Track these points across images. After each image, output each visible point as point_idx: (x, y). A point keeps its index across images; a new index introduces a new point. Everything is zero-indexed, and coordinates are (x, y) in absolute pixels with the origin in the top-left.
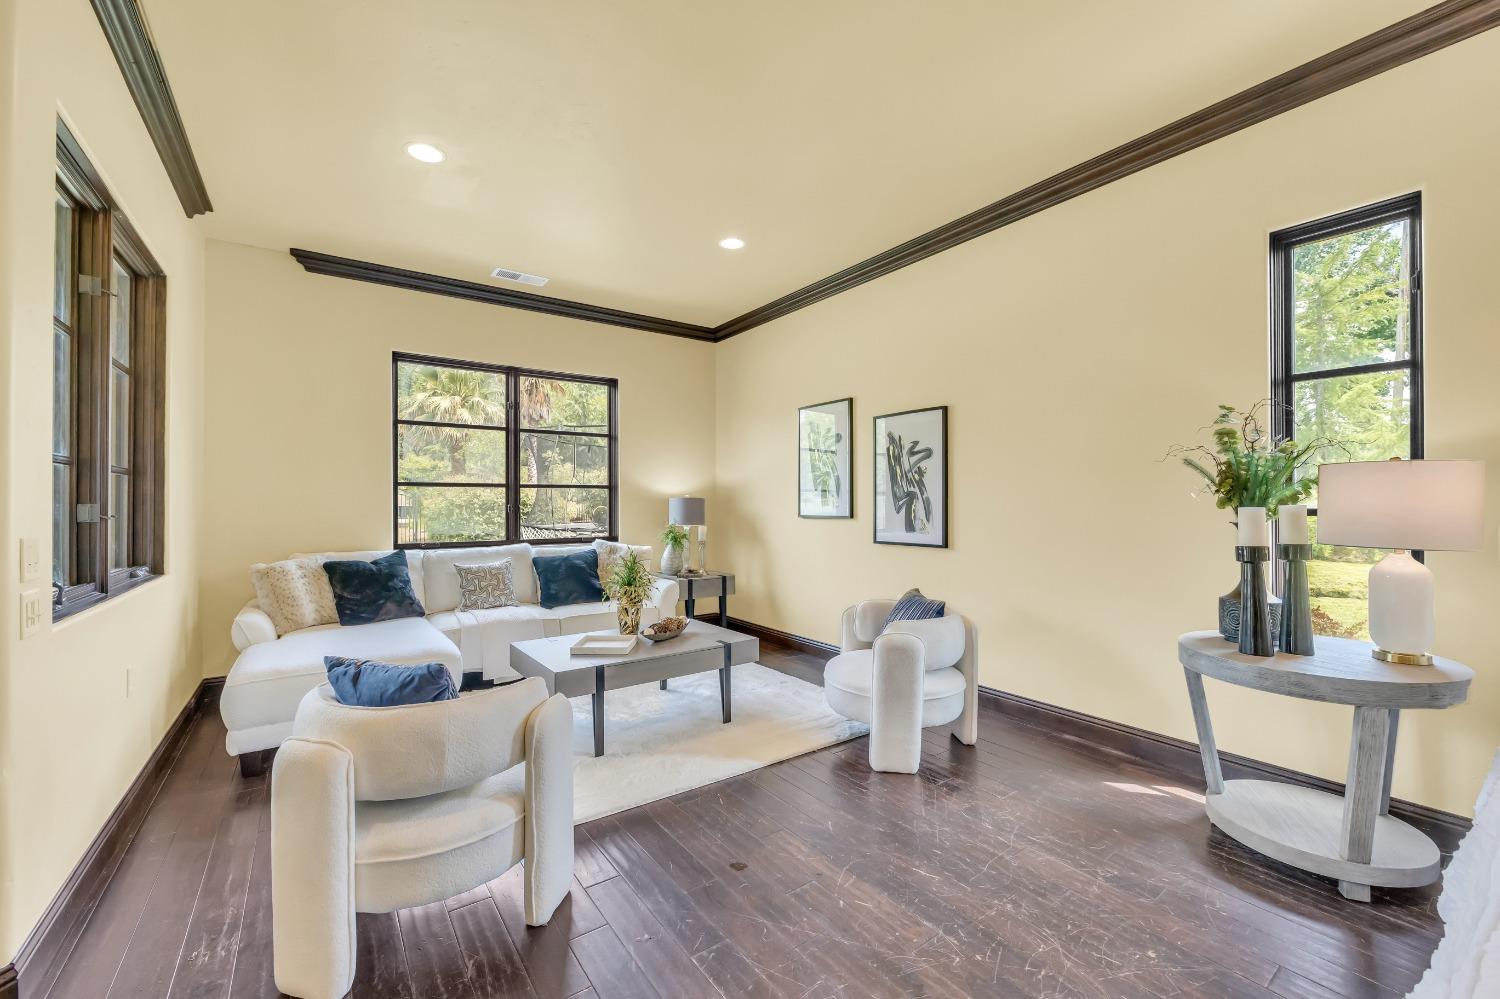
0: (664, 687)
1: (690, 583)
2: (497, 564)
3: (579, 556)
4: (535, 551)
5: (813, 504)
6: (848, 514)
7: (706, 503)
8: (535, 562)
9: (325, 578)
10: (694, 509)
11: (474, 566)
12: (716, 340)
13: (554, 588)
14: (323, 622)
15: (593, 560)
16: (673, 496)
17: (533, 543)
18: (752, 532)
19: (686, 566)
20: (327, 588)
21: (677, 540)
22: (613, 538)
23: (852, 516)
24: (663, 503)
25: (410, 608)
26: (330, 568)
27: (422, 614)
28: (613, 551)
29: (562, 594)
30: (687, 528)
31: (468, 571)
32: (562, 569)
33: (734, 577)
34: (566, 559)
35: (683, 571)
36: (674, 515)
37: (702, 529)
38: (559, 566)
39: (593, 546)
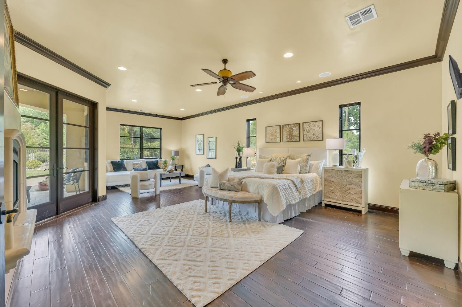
0: (170, 181)
1: (176, 166)
2: (140, 162)
3: (155, 161)
4: (146, 160)
5: (198, 152)
6: (203, 154)
7: (179, 152)
8: (146, 162)
9: (111, 164)
10: (177, 153)
11: (136, 163)
12: (182, 120)
13: (150, 167)
14: (111, 171)
15: (157, 162)
16: (173, 150)
17: (146, 159)
18: (188, 157)
19: (175, 163)
20: (112, 166)
21: (173, 159)
22: (161, 158)
23: (204, 154)
24: (170, 152)
25: (125, 169)
26: (112, 162)
27: (127, 171)
28: (161, 160)
29: (152, 168)
30: (175, 156)
31: (135, 163)
32: (152, 163)
33: (184, 165)
34: (152, 162)
35: (175, 164)
36: (173, 154)
37: (178, 157)
38: (151, 163)
39: (157, 159)
